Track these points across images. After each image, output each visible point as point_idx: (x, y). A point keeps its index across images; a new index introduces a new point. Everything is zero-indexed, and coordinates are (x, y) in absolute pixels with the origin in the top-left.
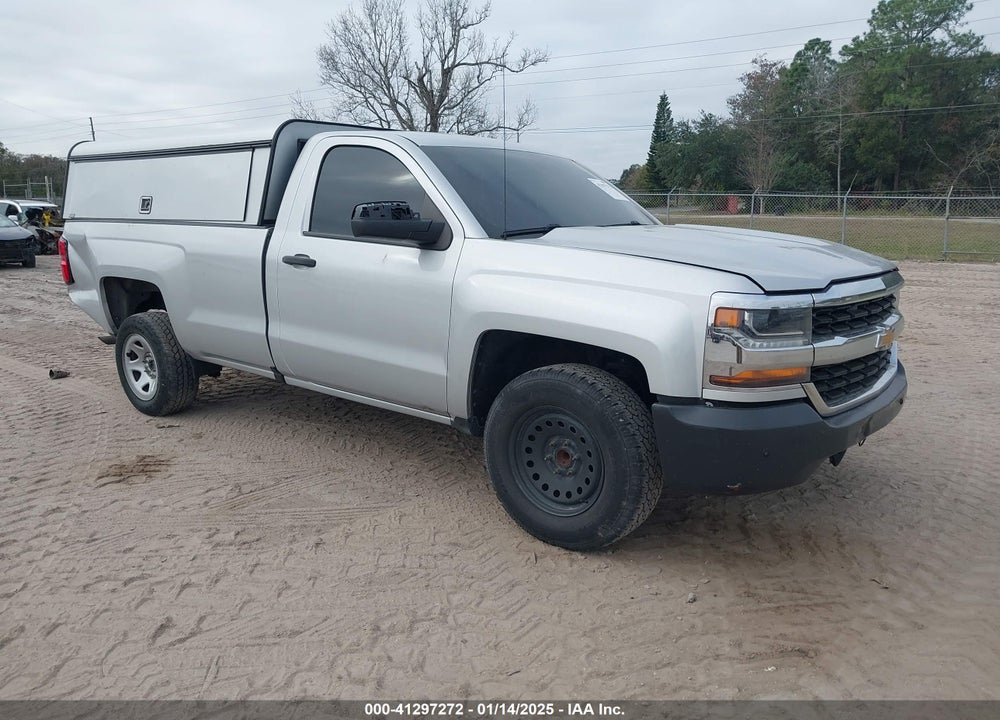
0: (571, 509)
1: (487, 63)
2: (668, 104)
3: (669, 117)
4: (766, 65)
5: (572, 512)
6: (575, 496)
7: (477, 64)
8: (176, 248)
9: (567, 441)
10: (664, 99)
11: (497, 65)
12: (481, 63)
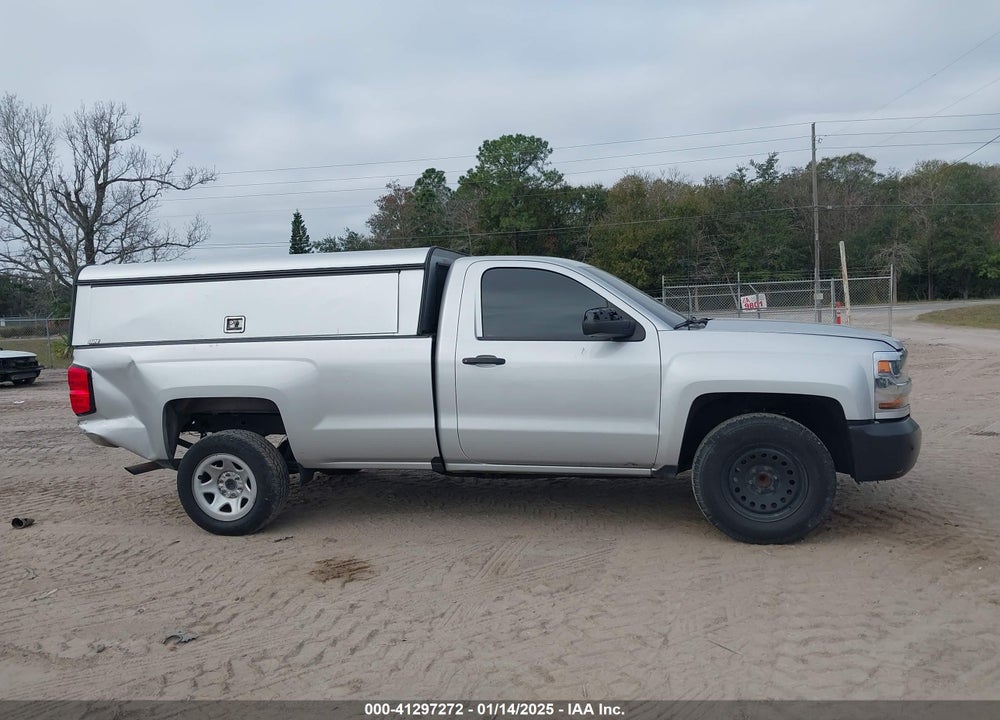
0: (776, 515)
1: (150, 179)
2: (301, 222)
3: (304, 233)
4: (399, 190)
5: (776, 518)
6: (780, 505)
7: (140, 180)
8: (305, 363)
9: (766, 468)
10: (297, 216)
11: (162, 183)
12: (145, 179)
